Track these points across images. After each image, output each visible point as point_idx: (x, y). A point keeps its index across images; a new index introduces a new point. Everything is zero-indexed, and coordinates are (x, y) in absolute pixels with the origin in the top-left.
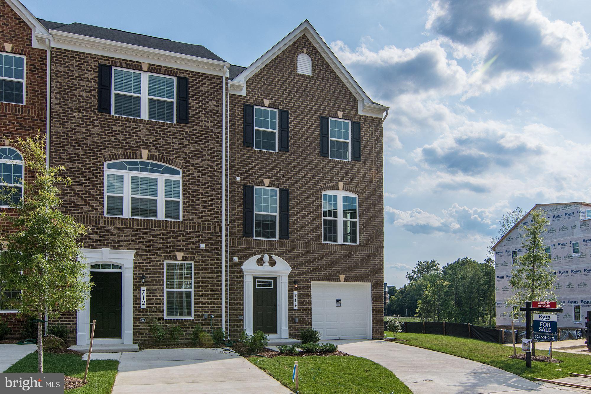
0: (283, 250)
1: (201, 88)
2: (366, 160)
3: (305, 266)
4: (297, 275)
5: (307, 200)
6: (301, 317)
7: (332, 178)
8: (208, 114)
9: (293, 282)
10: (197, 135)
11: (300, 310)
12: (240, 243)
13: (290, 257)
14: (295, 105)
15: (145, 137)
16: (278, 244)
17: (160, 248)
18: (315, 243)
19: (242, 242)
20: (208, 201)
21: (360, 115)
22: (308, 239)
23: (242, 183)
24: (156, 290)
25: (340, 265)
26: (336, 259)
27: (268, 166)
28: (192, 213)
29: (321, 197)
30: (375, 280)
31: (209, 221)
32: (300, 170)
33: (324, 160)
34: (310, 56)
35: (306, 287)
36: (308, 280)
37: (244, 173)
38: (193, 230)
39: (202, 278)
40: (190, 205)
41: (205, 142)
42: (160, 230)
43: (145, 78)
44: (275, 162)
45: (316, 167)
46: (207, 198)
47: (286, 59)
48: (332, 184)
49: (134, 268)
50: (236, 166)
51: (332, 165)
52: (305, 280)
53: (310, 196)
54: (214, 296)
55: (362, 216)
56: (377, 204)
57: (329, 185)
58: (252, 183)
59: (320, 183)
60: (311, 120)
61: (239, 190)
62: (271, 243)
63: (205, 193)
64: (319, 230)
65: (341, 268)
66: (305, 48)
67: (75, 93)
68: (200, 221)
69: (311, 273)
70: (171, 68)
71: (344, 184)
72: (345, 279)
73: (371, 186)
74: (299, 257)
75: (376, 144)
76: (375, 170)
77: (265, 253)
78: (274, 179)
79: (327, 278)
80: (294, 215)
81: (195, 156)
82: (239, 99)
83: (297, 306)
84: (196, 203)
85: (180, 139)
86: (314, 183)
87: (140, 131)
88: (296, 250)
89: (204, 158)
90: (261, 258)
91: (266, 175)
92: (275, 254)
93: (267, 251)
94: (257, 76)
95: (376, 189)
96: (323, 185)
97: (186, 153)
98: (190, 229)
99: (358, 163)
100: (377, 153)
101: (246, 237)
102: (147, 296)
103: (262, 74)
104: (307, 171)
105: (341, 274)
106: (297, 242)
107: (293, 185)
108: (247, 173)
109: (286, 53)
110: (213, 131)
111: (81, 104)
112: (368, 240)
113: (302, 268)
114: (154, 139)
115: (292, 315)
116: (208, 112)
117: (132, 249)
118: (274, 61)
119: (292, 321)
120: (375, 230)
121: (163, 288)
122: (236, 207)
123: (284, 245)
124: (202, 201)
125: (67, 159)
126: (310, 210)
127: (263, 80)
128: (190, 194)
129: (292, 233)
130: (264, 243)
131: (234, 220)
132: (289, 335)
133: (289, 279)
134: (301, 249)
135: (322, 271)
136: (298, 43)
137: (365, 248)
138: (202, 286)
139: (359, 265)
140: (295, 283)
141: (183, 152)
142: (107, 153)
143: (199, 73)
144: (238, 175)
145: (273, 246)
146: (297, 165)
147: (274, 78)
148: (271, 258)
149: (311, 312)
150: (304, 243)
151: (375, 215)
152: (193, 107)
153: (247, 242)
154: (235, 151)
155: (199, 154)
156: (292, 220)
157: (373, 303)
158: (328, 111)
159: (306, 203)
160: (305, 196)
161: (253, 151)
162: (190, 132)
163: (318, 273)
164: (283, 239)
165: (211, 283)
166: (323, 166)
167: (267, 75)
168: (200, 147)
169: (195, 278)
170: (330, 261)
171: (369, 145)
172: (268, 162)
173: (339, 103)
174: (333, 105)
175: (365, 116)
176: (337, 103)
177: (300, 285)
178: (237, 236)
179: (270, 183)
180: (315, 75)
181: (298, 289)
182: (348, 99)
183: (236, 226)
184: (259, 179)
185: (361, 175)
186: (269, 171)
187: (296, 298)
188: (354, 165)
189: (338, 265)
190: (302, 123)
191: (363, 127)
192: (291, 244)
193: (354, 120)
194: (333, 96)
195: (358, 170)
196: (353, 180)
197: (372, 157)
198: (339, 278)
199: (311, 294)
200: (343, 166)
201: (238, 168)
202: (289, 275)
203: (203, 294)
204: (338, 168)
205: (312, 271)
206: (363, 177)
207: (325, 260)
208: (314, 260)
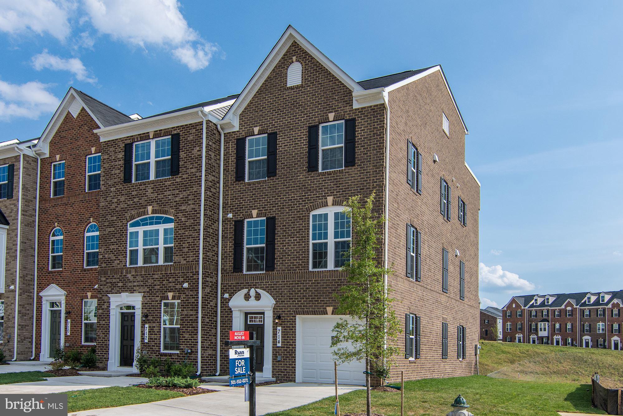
1: (188, 138)
2: (362, 162)
3: (289, 299)
4: (282, 309)
5: (293, 225)
6: (285, 355)
7: (320, 194)
8: (193, 161)
9: (277, 316)
10: (185, 183)
11: (284, 347)
12: (231, 280)
13: (275, 289)
14: (284, 123)
15: (150, 195)
16: (263, 277)
17: (158, 289)
18: (299, 272)
19: (233, 278)
21: (356, 110)
22: (293, 268)
23: (234, 219)
24: (155, 327)
25: (328, 296)
26: (323, 288)
28: (180, 255)
29: (309, 218)
33: (312, 175)
34: (300, 62)
35: (290, 322)
36: (292, 314)
37: (235, 208)
38: (180, 271)
39: (185, 315)
41: (190, 187)
42: (158, 274)
43: (153, 143)
45: (304, 186)
46: (191, 240)
47: (276, 76)
48: (320, 201)
49: (143, 308)
50: (229, 203)
51: (321, 178)
52: (290, 314)
53: (297, 220)
54: (193, 332)
57: (316, 203)
58: (242, 217)
59: (307, 203)
60: (299, 134)
61: (232, 227)
62: (257, 277)
63: (189, 235)
64: (306, 257)
65: (329, 298)
66: (294, 55)
67: (113, 172)
68: (185, 262)
69: (296, 306)
70: (168, 129)
71: (334, 198)
72: (333, 311)
74: (284, 289)
75: (375, 139)
76: (373, 172)
77: (252, 288)
78: (261, 209)
79: (312, 311)
80: (280, 244)
81: (183, 203)
82: (233, 136)
83: (280, 343)
84: (182, 246)
85: (173, 190)
86: (301, 204)
87: (147, 191)
88: (282, 282)
89: (189, 202)
90: (248, 293)
91: (254, 206)
92: (261, 288)
93: (253, 285)
94: (250, 106)
96: (311, 204)
97: (176, 201)
98: (178, 271)
99: (352, 169)
100: (377, 149)
101: (236, 272)
102: (149, 332)
103: (254, 101)
104: (294, 192)
105: (329, 306)
106: (282, 273)
107: (280, 211)
108: (238, 208)
109: (276, 70)
110: (196, 175)
111: (115, 180)
113: (287, 301)
114: (156, 195)
115: (276, 352)
116: (193, 159)
117: (141, 292)
118: (265, 84)
119: (276, 359)
121: (160, 325)
122: (228, 244)
123: (269, 277)
124: (187, 243)
125: (107, 225)
126: (296, 235)
127: (254, 108)
128: (178, 239)
129: (278, 264)
132: (273, 374)
133: (274, 314)
134: (286, 281)
135: (307, 303)
136: (288, 54)
138: (185, 322)
141: (175, 202)
142: (128, 215)
143: (187, 125)
144: (230, 211)
145: (259, 279)
146: (284, 188)
147: (264, 101)
148: (257, 292)
149: (295, 350)
150: (288, 273)
152: (182, 158)
153: (236, 278)
154: (229, 188)
155: (186, 200)
156: (278, 249)
158: (318, 117)
159: (293, 228)
160: (292, 220)
161: (244, 184)
162: (180, 182)
163: (304, 306)
164: (268, 271)
166: (311, 182)
167: (258, 102)
168: (187, 193)
169: (181, 315)
170: (316, 291)
171: (366, 143)
172: (257, 191)
173: (331, 103)
174: (324, 108)
175: (362, 108)
176: (328, 105)
177: (284, 319)
178: (229, 273)
179: (257, 213)
180: (305, 82)
181: (282, 324)
182: (341, 95)
183: (228, 262)
184: (248, 212)
185: (355, 182)
186: (257, 201)
187: (279, 334)
188: (348, 172)
189: (325, 296)
190: (290, 140)
191: (359, 123)
192: (276, 276)
193: (348, 118)
194: (324, 98)
195: (352, 177)
196: (346, 191)
197: (370, 156)
198: (326, 311)
199: (295, 329)
200: (334, 177)
201: (231, 204)
202: (274, 309)
203: (186, 330)
204: (328, 180)
205: (297, 304)
206: (358, 184)
207: (311, 291)
208: (299, 291)
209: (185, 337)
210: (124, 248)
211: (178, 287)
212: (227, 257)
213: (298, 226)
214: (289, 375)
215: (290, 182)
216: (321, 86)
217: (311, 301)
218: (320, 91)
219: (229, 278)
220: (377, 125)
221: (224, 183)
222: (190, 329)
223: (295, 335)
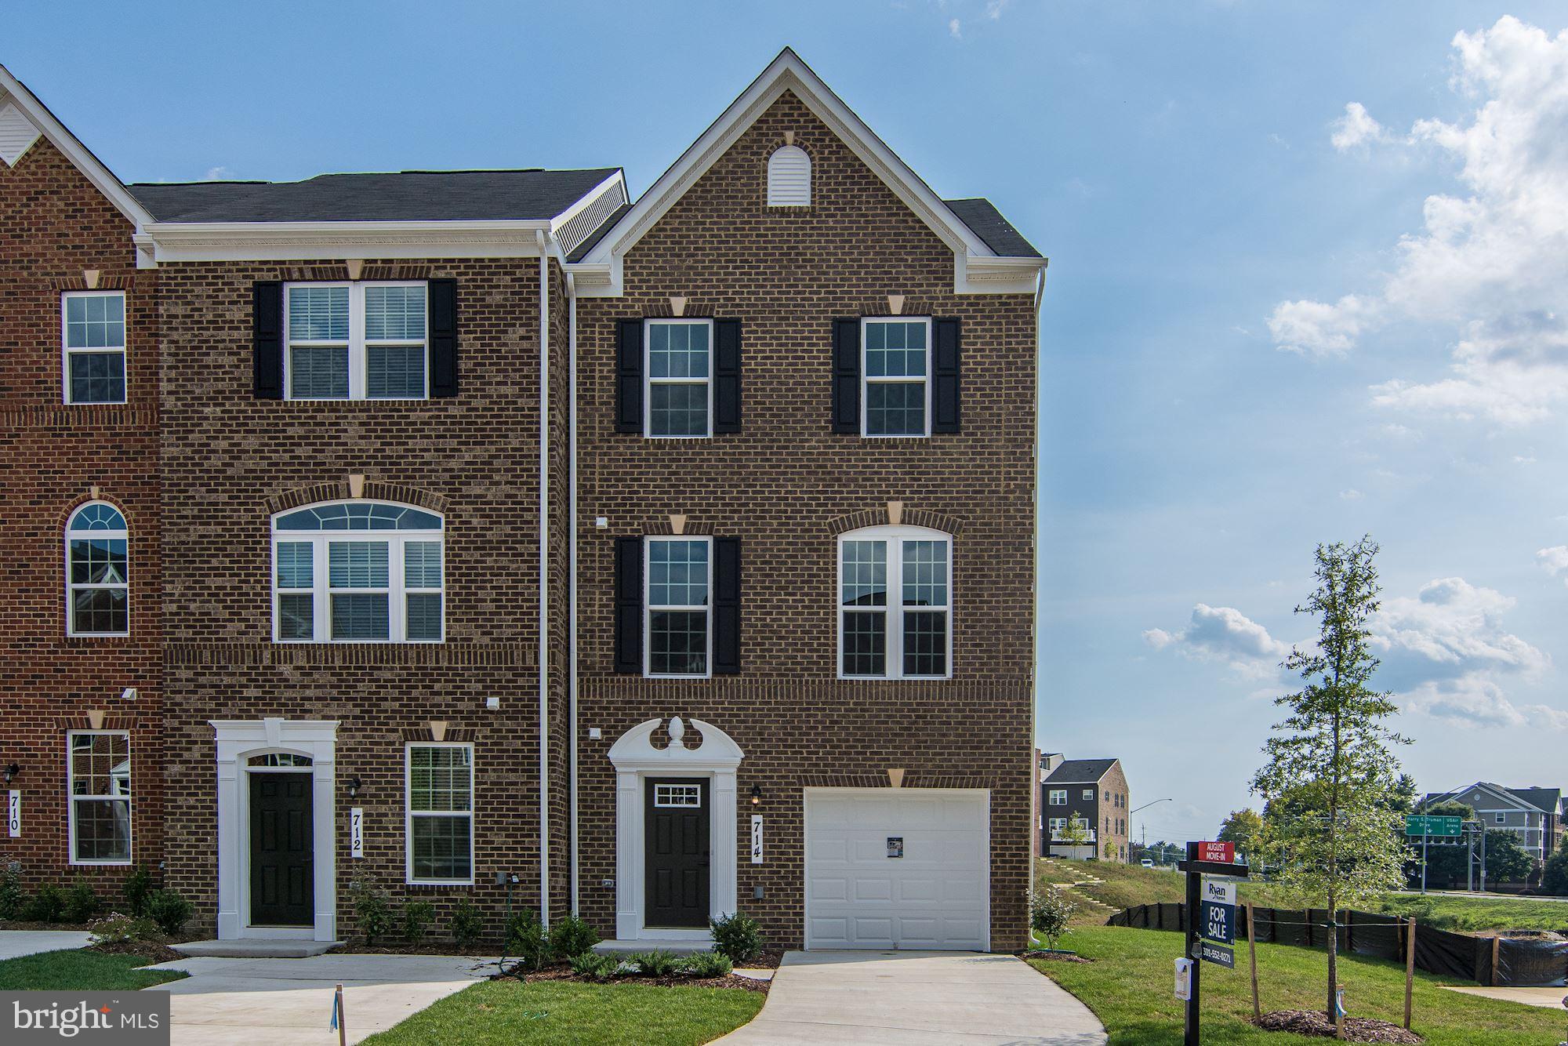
0: (723, 703)
1: (487, 298)
2: (978, 428)
3: (785, 746)
4: (762, 771)
5: (793, 563)
6: (774, 884)
7: (868, 492)
8: (505, 364)
9: (750, 788)
10: (479, 420)
11: (771, 866)
12: (607, 691)
13: (744, 722)
14: (761, 299)
15: (356, 444)
16: (708, 688)
17: (393, 711)
18: (813, 682)
19: (613, 687)
20: (508, 588)
21: (961, 297)
22: (795, 670)
23: (613, 533)
24: (386, 815)
25: (890, 741)
26: (878, 723)
27: (681, 480)
28: (468, 620)
29: (835, 550)
30: (1001, 779)
31: (508, 639)
32: (773, 480)
33: (845, 443)
34: (805, 149)
35: (787, 802)
36: (794, 784)
37: (617, 505)
38: (469, 663)
39: (492, 783)
40: (464, 602)
41: (498, 436)
42: (392, 668)
43: (357, 295)
44: (701, 467)
45: (820, 467)
46: (504, 581)
47: (736, 173)
48: (868, 509)
49: (338, 763)
50: (597, 489)
51: (868, 454)
52: (786, 784)
53: (803, 550)
54: (523, 829)
55: (962, 596)
56: (1011, 556)
57: (857, 513)
58: (638, 531)
59: (832, 511)
60: (806, 334)
61: (606, 552)
62: (689, 688)
63: (499, 568)
64: (827, 645)
65: (895, 747)
66: (790, 128)
67: (209, 360)
68: (486, 640)
69: (803, 765)
70: (415, 261)
71: (905, 505)
72: (905, 779)
73: (991, 505)
74: (768, 722)
75: (1011, 375)
76: (1006, 453)
77: (673, 715)
78: (697, 514)
79: (849, 777)
80: (756, 607)
81: (475, 477)
82: (606, 309)
83: (761, 855)
84: (476, 594)
85: (437, 437)
86: (816, 511)
87: (345, 431)
88: (761, 704)
89: (496, 477)
90: (661, 727)
91: (677, 505)
92: (701, 717)
93: (678, 709)
94: (655, 236)
95: (1008, 511)
96: (841, 515)
97: (452, 470)
98: (463, 663)
99: (951, 441)
100: (1015, 402)
101: (623, 674)
102: (365, 828)
103: (668, 227)
104: (793, 480)
105: (894, 767)
106: (763, 682)
107: (753, 524)
108: (625, 505)
109: (734, 155)
110: (519, 405)
111: (220, 385)
112: (982, 664)
113: (777, 752)
114: (378, 446)
115: (748, 878)
116: (506, 358)
117: (333, 718)
118: (702, 186)
119: (749, 895)
120: (1004, 633)
121: (403, 809)
122: (598, 597)
123: (726, 690)
124: (493, 588)
125: (194, 517)
126: (802, 588)
127: (669, 245)
128: (461, 575)
129: (750, 657)
130: (671, 688)
131: (593, 631)
133: (739, 783)
134: (773, 701)
135: (835, 759)
136: (770, 119)
137: (969, 687)
138: (492, 803)
139: (952, 738)
140: (756, 791)
141: (445, 470)
142: (273, 494)
143: (482, 260)
144: (601, 512)
145: (696, 694)
146: (764, 467)
147: (700, 232)
148: (689, 727)
149: (802, 872)
150: (781, 682)
151: (1006, 588)
152: (469, 352)
153: (624, 689)
154: (595, 448)
155: (483, 470)
156: (750, 619)
157: (992, 849)
158: (859, 299)
159: (791, 569)
160: (788, 550)
161: (642, 444)
162: (462, 417)
163: (825, 765)
164: (722, 674)
165: (515, 797)
166: (841, 460)
167: (681, 230)
168: (487, 450)
169: (477, 783)
170: (859, 728)
171: (987, 383)
172: (684, 467)
173: (894, 271)
174: (874, 279)
175: (977, 297)
176: (886, 273)
177: (771, 797)
178: (601, 674)
179: (686, 525)
180: (820, 203)
181: (763, 809)
182: (921, 253)
183: (598, 646)
184: (657, 518)
185: (960, 473)
186: (685, 492)
187: (758, 834)
188: (941, 447)
189: (884, 741)
190: (781, 345)
191: (970, 331)
192: (745, 688)
193: (940, 314)
194: (876, 254)
195: (952, 460)
196: (936, 492)
197: (999, 415)
198: (888, 778)
199: (802, 822)
200: (905, 454)
201: (601, 492)
202: (740, 770)
203: (496, 822)
204: (889, 460)
205: (806, 759)
206: (967, 479)
207: (844, 728)
208: (812, 728)
209: (492, 842)
210: (263, 588)
211: (466, 705)
213: (805, 565)
214: (785, 933)
215: (781, 454)
216: (866, 222)
217: (845, 753)
218: (864, 235)
219: (601, 688)
220: (1018, 343)
221: (579, 434)
222: (511, 820)
223: (802, 834)
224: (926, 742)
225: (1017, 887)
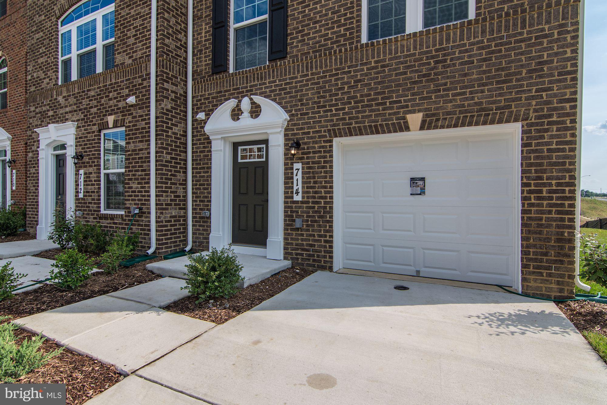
3: (318, 107)
4: (302, 129)
6: (310, 217)
9: (294, 143)
11: (308, 202)
12: (207, 87)
13: (289, 93)
16: (265, 73)
17: (95, 113)
18: (341, 51)
19: (211, 84)
22: (326, 45)
24: (91, 173)
25: (409, 89)
26: (397, 75)
28: (124, 52)
30: (535, 111)
31: (140, 58)
35: (320, 152)
36: (325, 136)
38: (123, 76)
39: (132, 151)
42: (95, 89)
49: (76, 146)
52: (320, 137)
54: (144, 179)
63: (136, 15)
65: (413, 95)
69: (332, 120)
72: (423, 122)
74: (307, 90)
77: (243, 97)
80: (298, 4)
83: (300, 194)
88: (301, 77)
90: (238, 106)
92: (260, 94)
93: (247, 91)
98: (121, 77)
101: (217, 74)
102: (85, 181)
105: (413, 112)
106: (302, 60)
113: (313, 113)
115: (291, 212)
117: (74, 121)
119: (291, 225)
121: (100, 169)
122: (204, 27)
123: (277, 72)
124: (134, 28)
129: (294, 44)
132: (286, 253)
133: (286, 140)
134: (309, 73)
135: (358, 112)
137: (496, 21)
138: (132, 163)
139: (475, 76)
142: (57, 8)
145: (257, 78)
148: (253, 103)
149: (331, 208)
150: (316, 57)
153: (217, 83)
156: (294, 14)
164: (275, 60)
170: (379, 83)
177: (308, 148)
178: (205, 77)
181: (302, 158)
183: (204, 59)
187: (298, 178)
189: (403, 91)
198: (406, 123)
199: (331, 167)
202: (286, 130)
203: (134, 175)
205: (335, 115)
207: (366, 85)
208: (340, 89)
209: (131, 188)
210: (54, 58)
211: (121, 105)
212: (201, 50)
214: (318, 256)
217: (367, 106)
219: (205, 86)
222: (140, 173)
223: (331, 177)
224: (445, 84)
225: (558, 227)
